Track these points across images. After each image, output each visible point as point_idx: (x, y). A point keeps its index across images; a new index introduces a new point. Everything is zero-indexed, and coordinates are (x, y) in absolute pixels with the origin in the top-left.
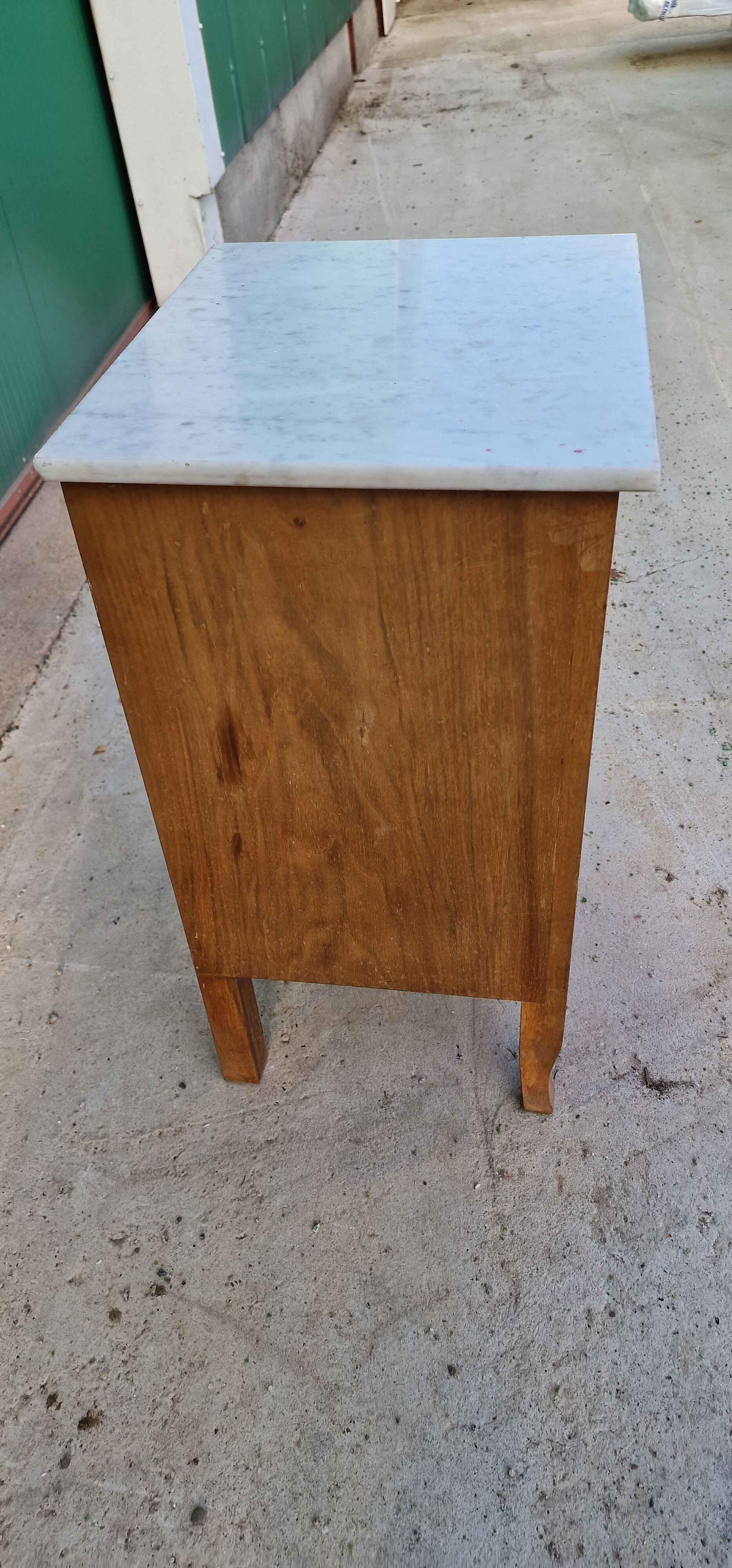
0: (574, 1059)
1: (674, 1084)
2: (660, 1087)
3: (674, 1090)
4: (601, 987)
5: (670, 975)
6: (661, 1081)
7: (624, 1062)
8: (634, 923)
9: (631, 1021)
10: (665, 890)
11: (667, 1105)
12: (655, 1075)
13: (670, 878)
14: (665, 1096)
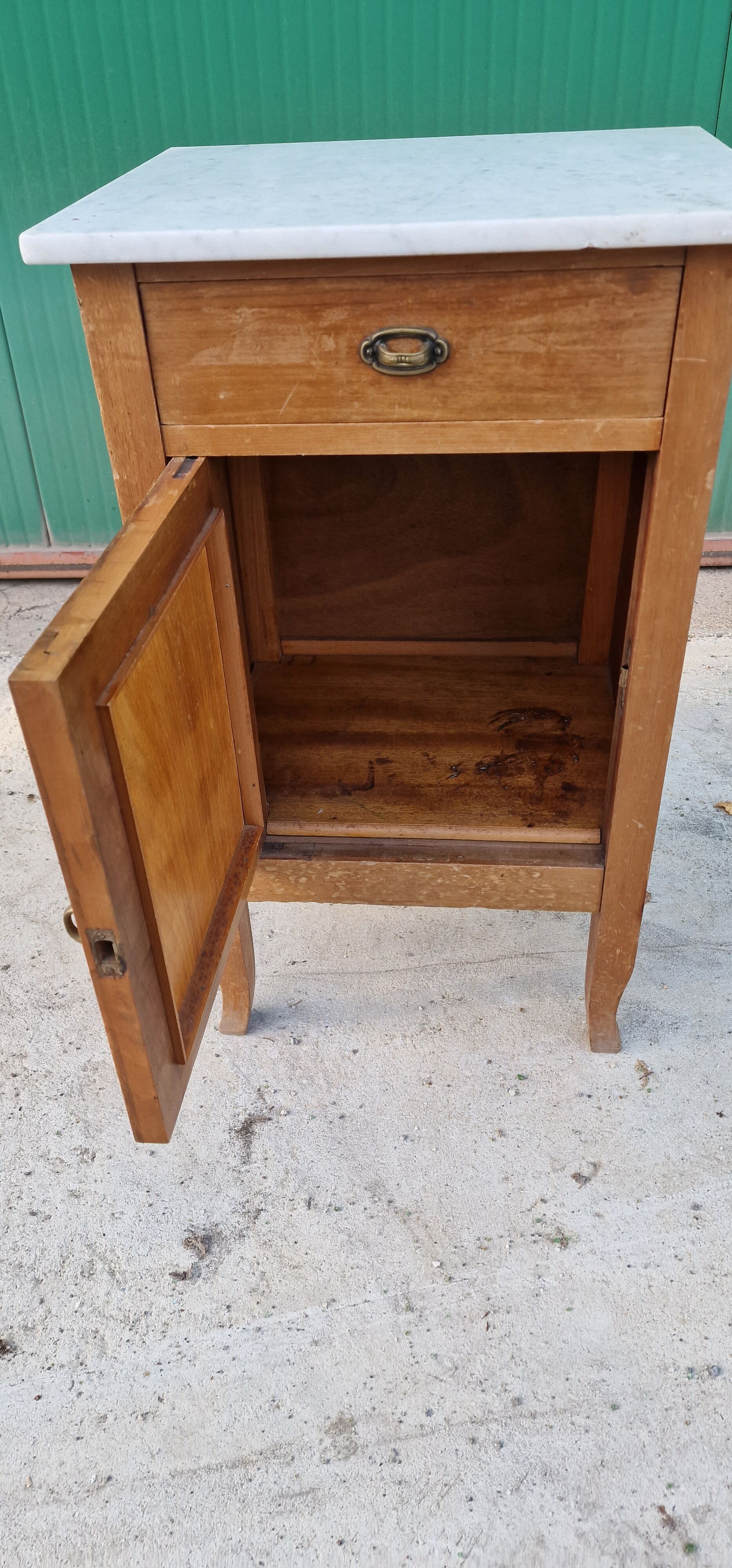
1: (248, 1145)
2: (246, 1130)
3: (239, 1144)
6: (252, 1133)
8: (491, 1128)
10: (556, 1171)
11: (221, 1136)
12: (260, 1129)
13: (581, 1178)
14: (233, 1135)
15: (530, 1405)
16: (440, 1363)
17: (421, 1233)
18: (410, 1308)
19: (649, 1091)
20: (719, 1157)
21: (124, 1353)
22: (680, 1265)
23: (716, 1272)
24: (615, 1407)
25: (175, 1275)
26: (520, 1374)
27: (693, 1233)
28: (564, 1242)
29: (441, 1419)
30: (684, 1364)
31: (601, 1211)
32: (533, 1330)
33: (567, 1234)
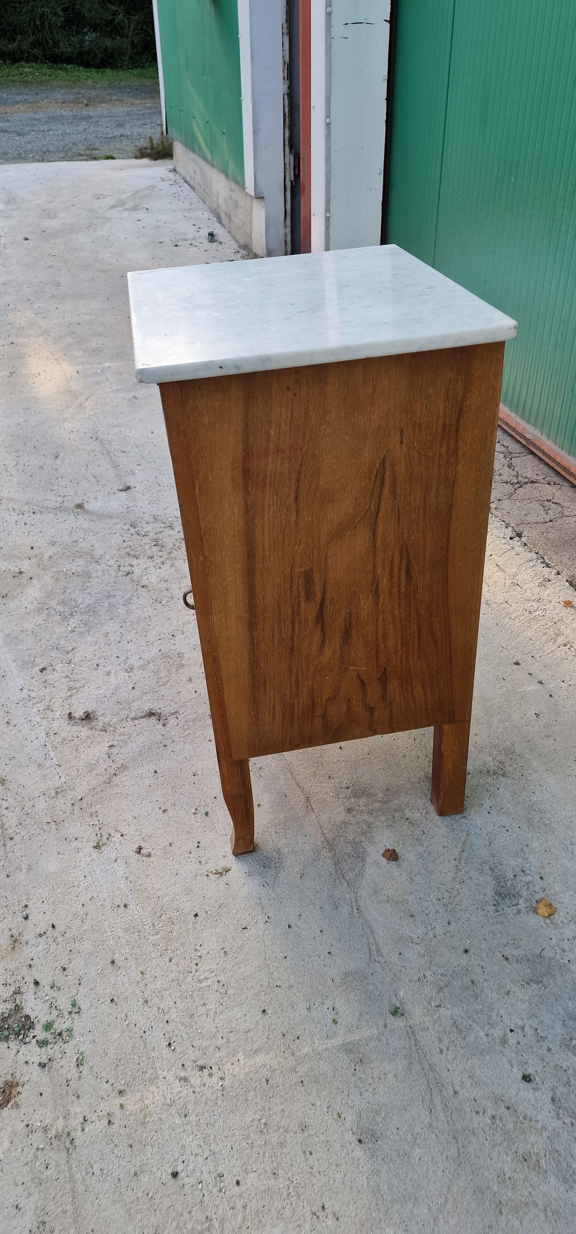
0: (201, 716)
1: (143, 717)
2: (151, 714)
3: (143, 714)
4: (188, 758)
5: (142, 775)
6: (150, 717)
7: (172, 721)
8: (168, 806)
9: (168, 743)
10: (143, 839)
11: (146, 708)
12: (153, 720)
13: (139, 850)
14: (148, 711)
15: (10, 844)
16: (30, 808)
17: (99, 789)
18: (57, 793)
19: (207, 875)
20: (163, 916)
21: (35, 709)
22: (88, 900)
23: (84, 917)
24: (8, 876)
25: (70, 714)
26: (25, 838)
27: (108, 904)
28: (97, 847)
29: (4, 813)
30: (30, 904)
31: (119, 861)
32: (47, 840)
33: (102, 848)
